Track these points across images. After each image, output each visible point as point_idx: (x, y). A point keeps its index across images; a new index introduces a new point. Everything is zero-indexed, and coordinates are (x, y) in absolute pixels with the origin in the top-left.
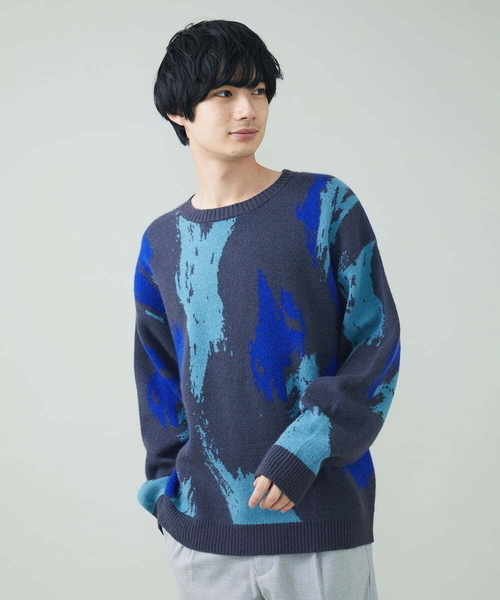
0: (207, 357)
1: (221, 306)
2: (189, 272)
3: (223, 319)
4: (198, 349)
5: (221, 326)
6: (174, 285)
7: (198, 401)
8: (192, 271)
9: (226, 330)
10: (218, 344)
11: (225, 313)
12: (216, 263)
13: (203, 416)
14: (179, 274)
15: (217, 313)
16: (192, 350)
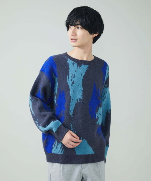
0: (75, 103)
1: (82, 89)
2: (73, 77)
3: (82, 93)
4: (73, 100)
5: (82, 95)
6: (67, 79)
7: (71, 116)
8: (74, 77)
9: (83, 96)
10: (79, 100)
11: (83, 91)
12: (82, 76)
13: (72, 121)
14: (69, 76)
15: (81, 91)
16: (71, 100)
